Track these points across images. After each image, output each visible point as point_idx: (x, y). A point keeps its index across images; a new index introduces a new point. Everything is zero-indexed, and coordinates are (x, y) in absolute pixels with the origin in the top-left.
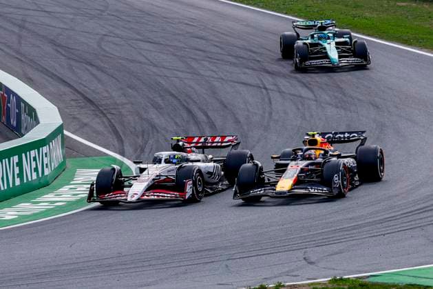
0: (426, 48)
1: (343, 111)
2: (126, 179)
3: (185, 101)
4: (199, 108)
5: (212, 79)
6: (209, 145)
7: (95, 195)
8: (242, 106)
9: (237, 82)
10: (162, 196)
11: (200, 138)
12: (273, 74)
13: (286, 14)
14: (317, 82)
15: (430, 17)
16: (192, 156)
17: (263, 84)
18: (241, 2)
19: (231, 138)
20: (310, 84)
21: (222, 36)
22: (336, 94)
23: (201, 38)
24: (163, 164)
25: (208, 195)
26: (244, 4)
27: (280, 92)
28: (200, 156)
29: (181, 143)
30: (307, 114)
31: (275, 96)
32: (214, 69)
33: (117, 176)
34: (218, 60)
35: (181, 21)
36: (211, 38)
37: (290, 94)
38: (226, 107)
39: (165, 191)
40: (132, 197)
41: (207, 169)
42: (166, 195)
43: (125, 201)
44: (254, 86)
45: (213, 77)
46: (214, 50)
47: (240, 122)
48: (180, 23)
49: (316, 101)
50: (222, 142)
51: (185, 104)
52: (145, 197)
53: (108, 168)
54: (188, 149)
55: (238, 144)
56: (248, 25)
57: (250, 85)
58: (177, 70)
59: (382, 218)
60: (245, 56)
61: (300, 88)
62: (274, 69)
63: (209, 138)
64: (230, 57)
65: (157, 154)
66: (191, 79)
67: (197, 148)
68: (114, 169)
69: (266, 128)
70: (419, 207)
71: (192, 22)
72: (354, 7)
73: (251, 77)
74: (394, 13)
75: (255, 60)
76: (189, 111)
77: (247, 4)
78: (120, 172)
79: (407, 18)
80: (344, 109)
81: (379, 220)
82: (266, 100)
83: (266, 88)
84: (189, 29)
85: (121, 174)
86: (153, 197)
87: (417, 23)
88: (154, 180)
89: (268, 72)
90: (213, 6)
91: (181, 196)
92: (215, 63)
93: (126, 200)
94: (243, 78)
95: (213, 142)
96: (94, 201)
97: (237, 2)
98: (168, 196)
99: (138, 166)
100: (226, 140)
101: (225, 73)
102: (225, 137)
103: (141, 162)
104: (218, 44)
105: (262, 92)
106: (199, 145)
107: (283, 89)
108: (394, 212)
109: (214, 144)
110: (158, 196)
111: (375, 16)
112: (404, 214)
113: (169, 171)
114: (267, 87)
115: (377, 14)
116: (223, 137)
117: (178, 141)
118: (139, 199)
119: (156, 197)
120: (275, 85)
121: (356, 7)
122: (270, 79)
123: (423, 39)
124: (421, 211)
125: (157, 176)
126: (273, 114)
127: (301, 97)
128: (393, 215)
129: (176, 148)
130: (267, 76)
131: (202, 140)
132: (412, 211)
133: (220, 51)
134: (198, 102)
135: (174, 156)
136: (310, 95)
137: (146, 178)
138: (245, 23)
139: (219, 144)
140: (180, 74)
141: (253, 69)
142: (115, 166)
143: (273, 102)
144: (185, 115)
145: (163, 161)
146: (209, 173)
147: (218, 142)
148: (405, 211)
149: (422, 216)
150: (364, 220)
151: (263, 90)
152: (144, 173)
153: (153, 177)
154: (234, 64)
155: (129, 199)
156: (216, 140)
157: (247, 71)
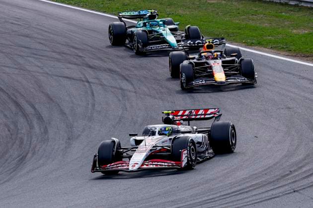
0: (237, 42)
1: (160, 101)
2: (125, 151)
3: (14, 94)
4: (27, 101)
5: (38, 74)
6: (193, 117)
7: (97, 166)
8: (67, 99)
9: (61, 77)
10: (160, 165)
11: (185, 111)
12: (94, 68)
13: (104, 12)
14: (136, 75)
15: (239, 13)
16: (182, 128)
17: (85, 77)
18: (62, 2)
19: (213, 110)
20: (129, 77)
21: (45, 33)
22: (154, 86)
23: (27, 36)
24: (157, 136)
25: (199, 163)
26: (66, 3)
27: (102, 85)
28: (188, 128)
29: (171, 117)
30: (128, 105)
31: (97, 89)
32: (39, 64)
33: (117, 148)
34: (42, 56)
35: (7, 20)
36: (36, 35)
37: (111, 87)
38: (51, 99)
39: (162, 161)
40: (134, 166)
41: (196, 139)
42: (163, 164)
43: (127, 171)
44: (77, 80)
45: (38, 72)
46: (39, 47)
47: (65, 114)
48: (6, 22)
49: (135, 92)
50: (205, 115)
51: (14, 98)
52: (145, 166)
53: (108, 141)
54: (177, 122)
55: (220, 115)
56: (69, 24)
57: (73, 79)
58: (4, 66)
59: (200, 200)
60: (68, 52)
61: (120, 81)
62: (95, 64)
63: (193, 111)
64: (54, 54)
65: (150, 127)
66: (18, 74)
67: (184, 120)
68: (114, 142)
69: (90, 119)
70: (236, 189)
71: (16, 21)
72: (169, 5)
73: (74, 71)
74: (205, 10)
75: (78, 56)
76: (17, 104)
77: (68, 4)
78: (119, 144)
79: (217, 14)
80: (162, 100)
81: (200, 202)
82: (89, 92)
83: (88, 82)
84: (15, 28)
85: (120, 147)
86: (152, 166)
87: (228, 19)
88: (151, 150)
89: (90, 67)
90: (37, 6)
91: (177, 165)
92: (40, 58)
93: (128, 169)
94: (67, 72)
95: (197, 115)
96: (97, 171)
97: (59, 2)
98: (165, 164)
99: (134, 138)
100: (209, 112)
101: (50, 69)
102: (207, 110)
103: (136, 135)
104: (42, 42)
105: (85, 85)
106: (184, 117)
107: (105, 83)
108: (213, 194)
109: (198, 117)
110: (156, 165)
111: (188, 13)
112: (223, 196)
113: (163, 142)
114: (90, 81)
115: (189, 11)
116: (206, 110)
117: (168, 114)
118: (139, 168)
119: (154, 166)
120: (97, 79)
121: (170, 5)
122: (92, 73)
123: (233, 33)
124: (238, 193)
125: (154, 147)
126: (96, 106)
127: (121, 89)
128: (211, 197)
129: (167, 121)
130: (89, 70)
131: (187, 113)
132: (229, 194)
133: (44, 48)
134: (25, 95)
135: (165, 128)
136: (130, 87)
137: (144, 149)
138: (66, 22)
139: (203, 117)
140: (7, 70)
141: (75, 64)
142: (114, 139)
143: (95, 94)
144: (13, 108)
145: (157, 133)
146: (199, 143)
147: (201, 115)
148: (223, 193)
149: (239, 197)
150: (185, 202)
151: (86, 84)
152: (141, 144)
153: (150, 148)
154: (58, 60)
155: (131, 168)
156: (200, 113)
157: (70, 66)
